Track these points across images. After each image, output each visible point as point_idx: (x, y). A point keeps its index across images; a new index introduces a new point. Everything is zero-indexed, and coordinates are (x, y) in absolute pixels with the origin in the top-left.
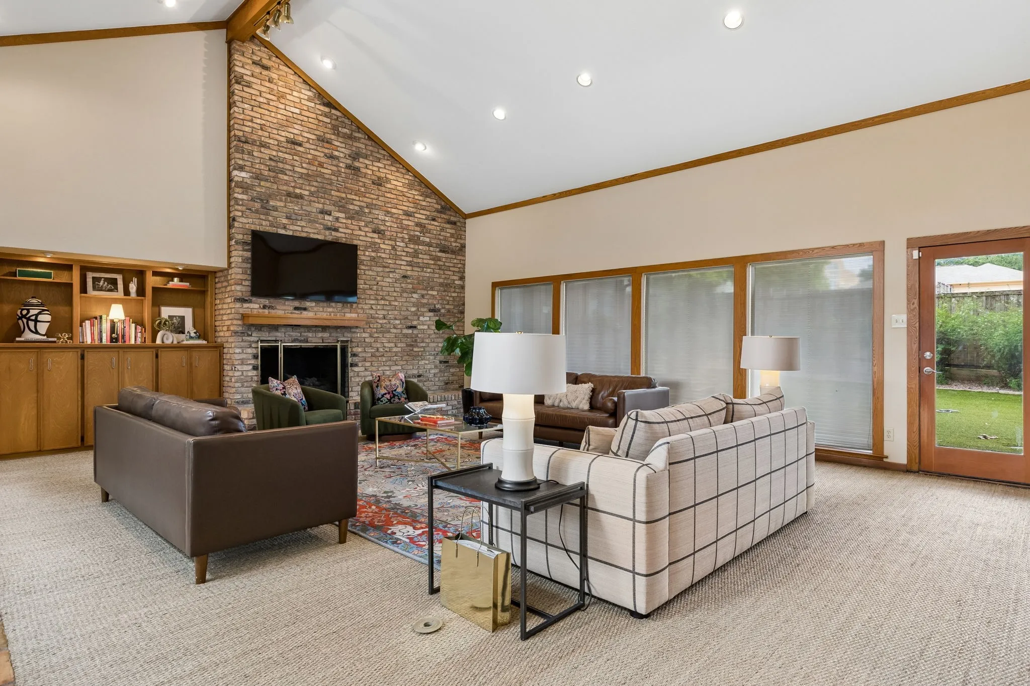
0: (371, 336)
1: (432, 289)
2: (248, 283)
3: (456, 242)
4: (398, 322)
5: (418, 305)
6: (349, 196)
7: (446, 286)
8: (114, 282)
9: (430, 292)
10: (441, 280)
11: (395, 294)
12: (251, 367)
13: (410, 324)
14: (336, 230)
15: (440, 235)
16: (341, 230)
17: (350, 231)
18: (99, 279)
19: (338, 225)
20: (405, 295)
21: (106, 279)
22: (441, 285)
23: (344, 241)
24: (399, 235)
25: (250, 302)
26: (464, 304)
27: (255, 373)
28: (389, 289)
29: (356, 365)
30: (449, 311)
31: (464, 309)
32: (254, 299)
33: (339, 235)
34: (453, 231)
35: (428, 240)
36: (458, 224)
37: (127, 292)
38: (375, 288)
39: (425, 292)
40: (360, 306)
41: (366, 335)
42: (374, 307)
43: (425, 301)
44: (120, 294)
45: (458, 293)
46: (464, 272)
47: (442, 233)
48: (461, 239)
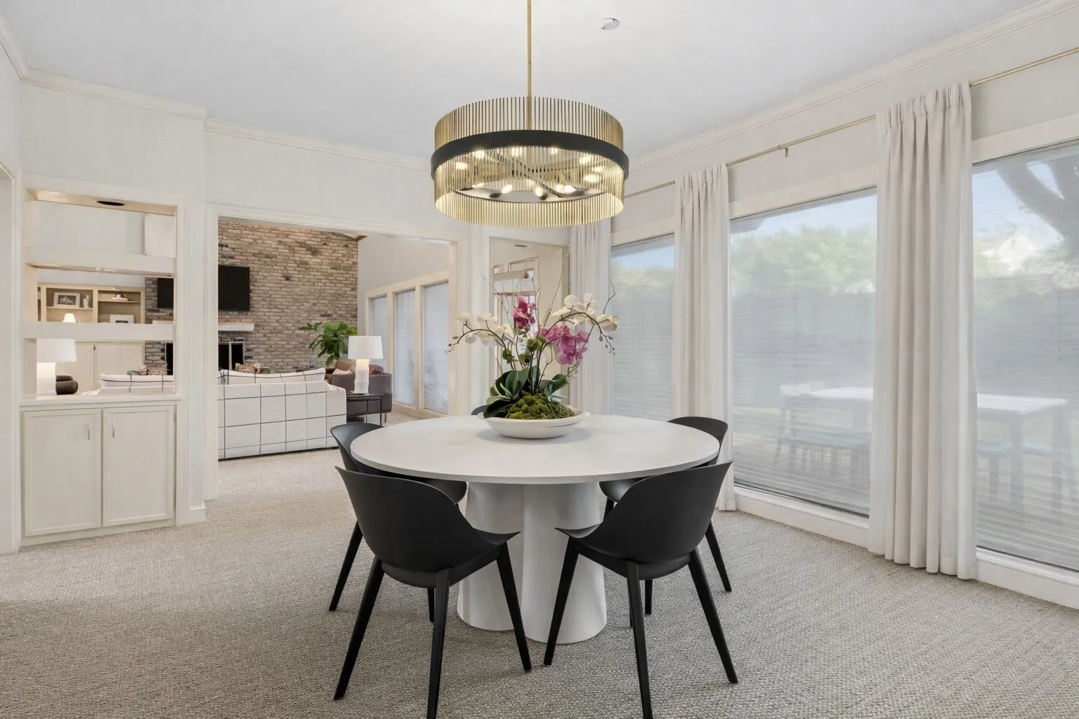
0: (265, 336)
1: (324, 298)
2: (156, 298)
3: (348, 260)
4: (290, 325)
5: (308, 311)
6: (244, 232)
7: (338, 296)
8: (73, 298)
9: (321, 301)
10: (334, 292)
11: (287, 304)
12: (159, 358)
13: (301, 326)
14: (232, 257)
15: (331, 256)
16: (237, 257)
17: (246, 258)
18: (63, 297)
19: (233, 253)
20: (297, 304)
21: (68, 297)
22: (332, 295)
23: (240, 265)
24: (292, 258)
25: (158, 311)
26: (356, 309)
27: (162, 362)
28: (281, 300)
29: (251, 358)
30: (341, 316)
31: (357, 313)
32: (161, 310)
33: (234, 261)
34: (345, 252)
35: (319, 261)
36: (350, 246)
37: (82, 305)
38: (268, 299)
39: (317, 302)
40: (254, 313)
41: (261, 335)
42: (267, 314)
43: (316, 308)
44: (77, 306)
45: (350, 301)
46: (357, 284)
47: (333, 255)
48: (353, 257)
